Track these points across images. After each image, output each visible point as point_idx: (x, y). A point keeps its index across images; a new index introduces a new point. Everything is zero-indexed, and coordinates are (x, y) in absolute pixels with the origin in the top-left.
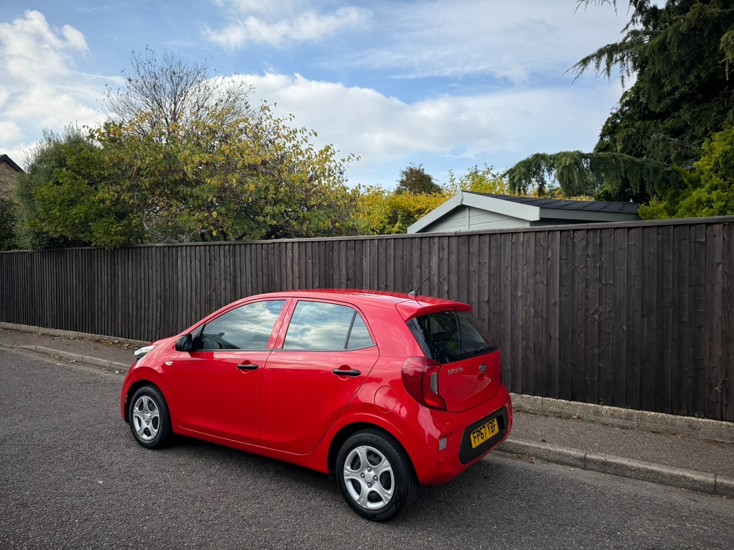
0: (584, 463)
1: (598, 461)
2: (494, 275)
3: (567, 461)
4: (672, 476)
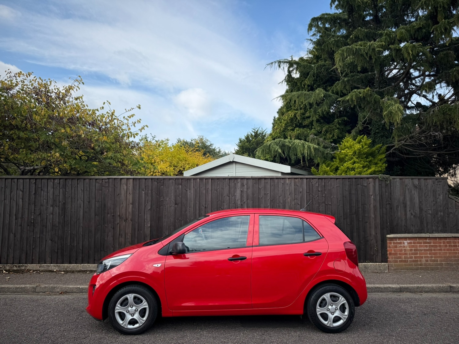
2: (273, 200)
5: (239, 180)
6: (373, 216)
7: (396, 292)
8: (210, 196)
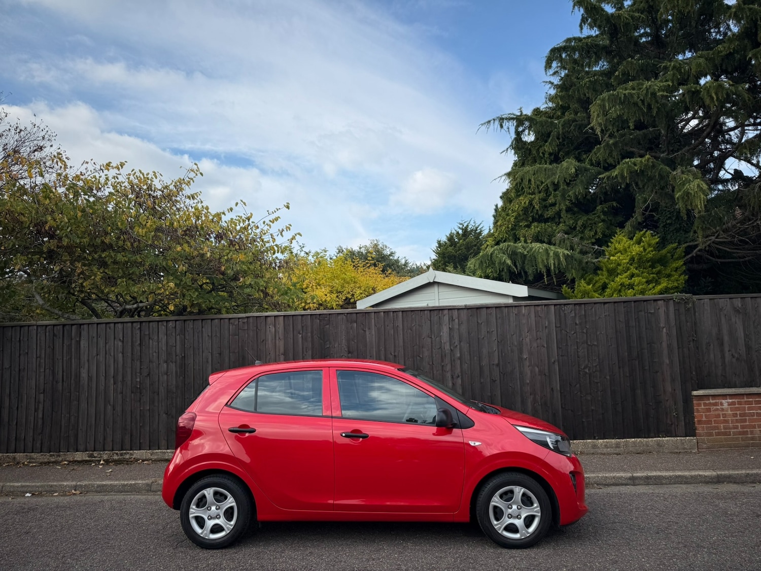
0: (633, 481)
1: (642, 477)
2: (501, 341)
3: (621, 482)
4: (692, 477)
5: (446, 312)
6: (667, 361)
7: (711, 482)
8: (402, 338)
